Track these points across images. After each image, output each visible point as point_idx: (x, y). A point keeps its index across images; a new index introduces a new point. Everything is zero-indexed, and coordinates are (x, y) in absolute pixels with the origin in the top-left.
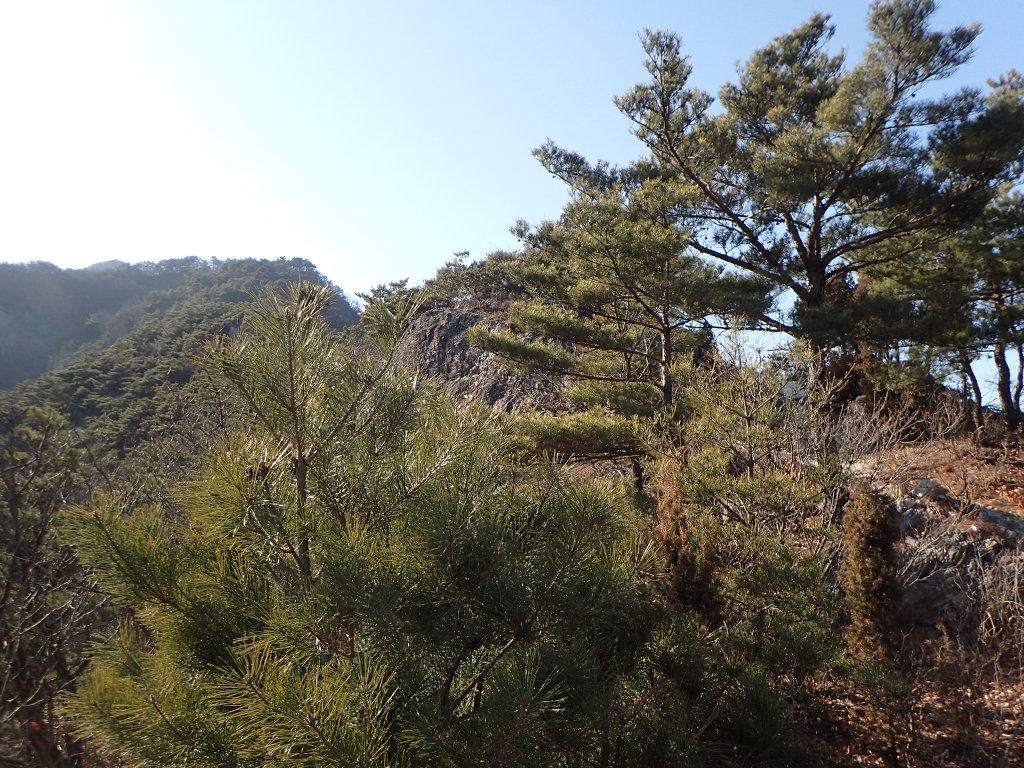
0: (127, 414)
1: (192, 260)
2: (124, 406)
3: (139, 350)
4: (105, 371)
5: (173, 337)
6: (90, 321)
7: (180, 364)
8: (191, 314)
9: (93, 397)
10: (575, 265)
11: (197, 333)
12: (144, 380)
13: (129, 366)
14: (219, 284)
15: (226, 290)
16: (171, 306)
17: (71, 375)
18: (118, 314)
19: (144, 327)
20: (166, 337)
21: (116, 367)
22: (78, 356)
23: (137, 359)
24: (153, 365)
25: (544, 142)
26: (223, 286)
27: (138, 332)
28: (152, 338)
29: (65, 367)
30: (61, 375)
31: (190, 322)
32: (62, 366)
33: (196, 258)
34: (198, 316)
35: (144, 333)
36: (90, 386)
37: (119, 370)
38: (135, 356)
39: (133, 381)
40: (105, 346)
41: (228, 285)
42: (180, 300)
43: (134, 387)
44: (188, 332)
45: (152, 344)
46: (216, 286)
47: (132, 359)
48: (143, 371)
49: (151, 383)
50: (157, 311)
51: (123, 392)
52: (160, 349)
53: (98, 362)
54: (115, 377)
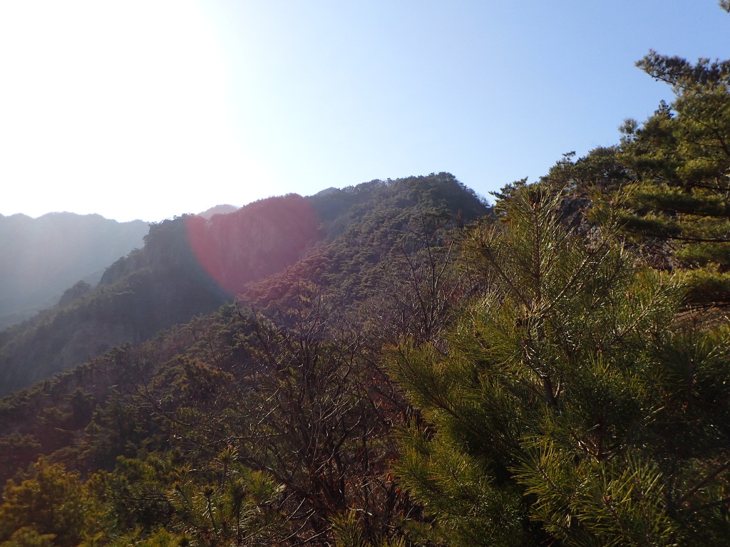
0: (345, 284)
1: (376, 182)
2: (343, 279)
3: (349, 243)
4: (331, 258)
5: (368, 233)
6: (320, 228)
7: (373, 250)
8: (378, 218)
9: (325, 274)
10: (683, 148)
11: (382, 229)
12: (353, 262)
13: (344, 253)
14: (394, 196)
15: (398, 199)
16: (365, 213)
17: (312, 262)
18: (335, 222)
19: (350, 228)
20: (364, 234)
21: (336, 255)
22: (315, 249)
23: (348, 249)
24: (358, 253)
25: (647, 53)
26: (396, 197)
27: (347, 232)
28: (356, 234)
29: (308, 256)
30: (307, 262)
31: (378, 223)
32: (306, 256)
33: (378, 180)
34: (382, 218)
35: (351, 232)
36: (323, 267)
37: (338, 257)
38: (347, 247)
39: (347, 263)
40: (329, 242)
41: (399, 196)
42: (371, 208)
43: (348, 267)
44: (377, 229)
45: (355, 239)
46: (391, 198)
47: (345, 249)
48: (352, 256)
49: (357, 264)
50: (357, 218)
51: (341, 271)
52: (361, 241)
53: (326, 253)
54: (337, 261)
